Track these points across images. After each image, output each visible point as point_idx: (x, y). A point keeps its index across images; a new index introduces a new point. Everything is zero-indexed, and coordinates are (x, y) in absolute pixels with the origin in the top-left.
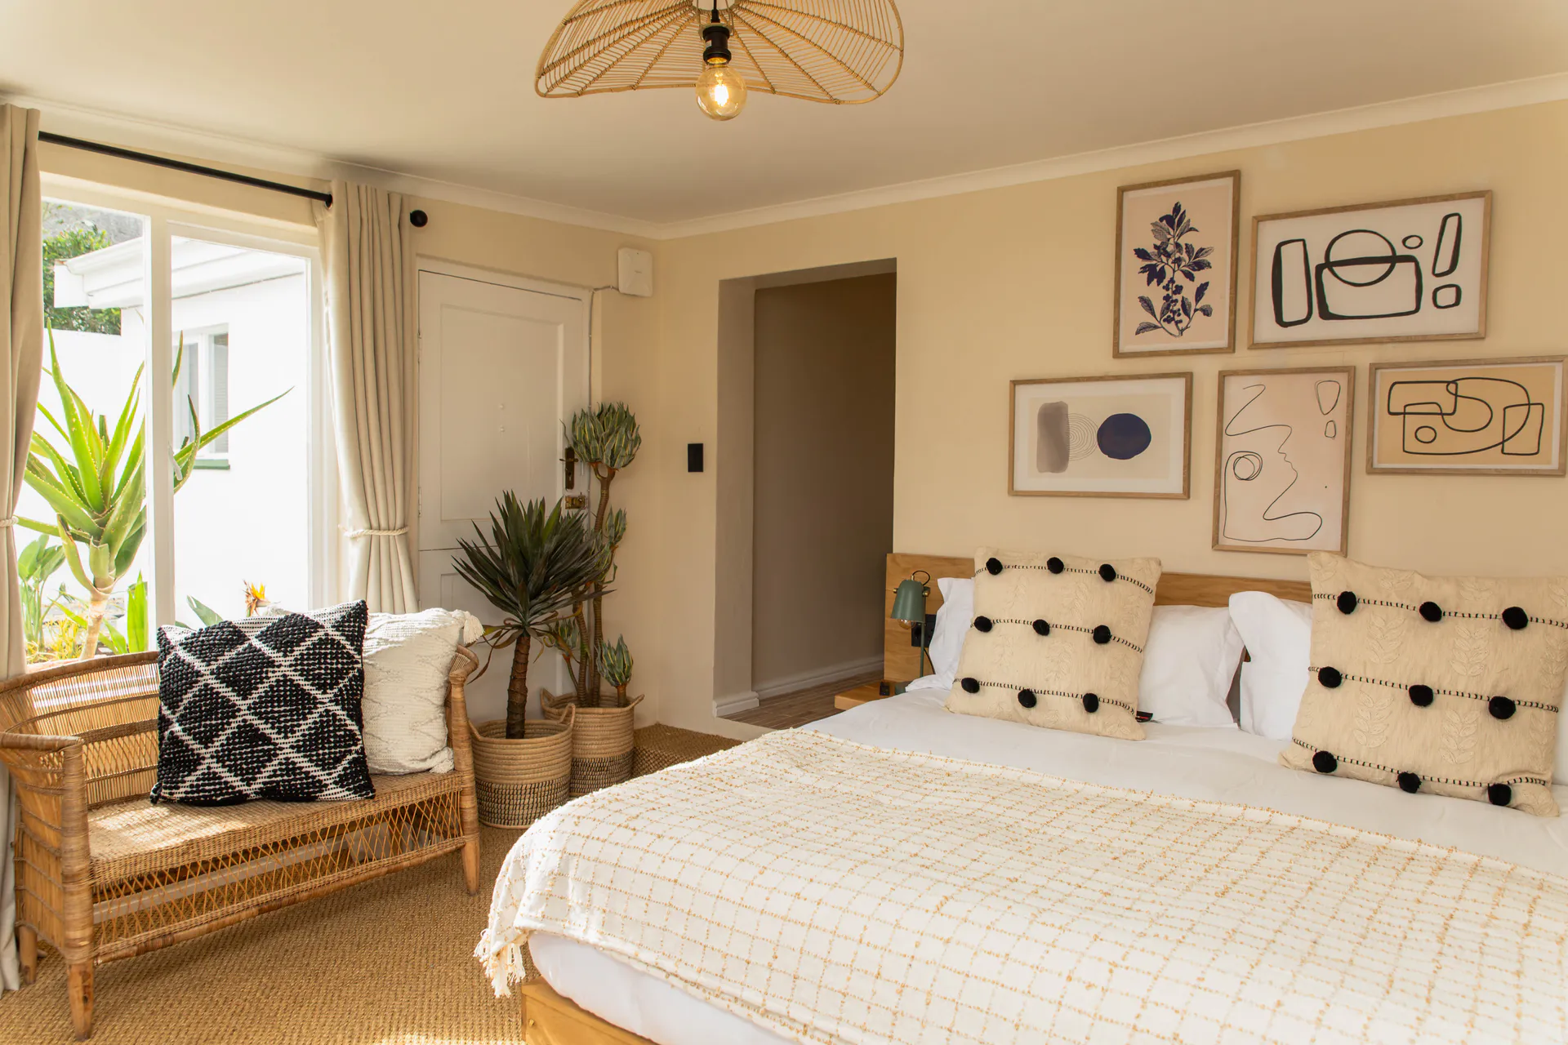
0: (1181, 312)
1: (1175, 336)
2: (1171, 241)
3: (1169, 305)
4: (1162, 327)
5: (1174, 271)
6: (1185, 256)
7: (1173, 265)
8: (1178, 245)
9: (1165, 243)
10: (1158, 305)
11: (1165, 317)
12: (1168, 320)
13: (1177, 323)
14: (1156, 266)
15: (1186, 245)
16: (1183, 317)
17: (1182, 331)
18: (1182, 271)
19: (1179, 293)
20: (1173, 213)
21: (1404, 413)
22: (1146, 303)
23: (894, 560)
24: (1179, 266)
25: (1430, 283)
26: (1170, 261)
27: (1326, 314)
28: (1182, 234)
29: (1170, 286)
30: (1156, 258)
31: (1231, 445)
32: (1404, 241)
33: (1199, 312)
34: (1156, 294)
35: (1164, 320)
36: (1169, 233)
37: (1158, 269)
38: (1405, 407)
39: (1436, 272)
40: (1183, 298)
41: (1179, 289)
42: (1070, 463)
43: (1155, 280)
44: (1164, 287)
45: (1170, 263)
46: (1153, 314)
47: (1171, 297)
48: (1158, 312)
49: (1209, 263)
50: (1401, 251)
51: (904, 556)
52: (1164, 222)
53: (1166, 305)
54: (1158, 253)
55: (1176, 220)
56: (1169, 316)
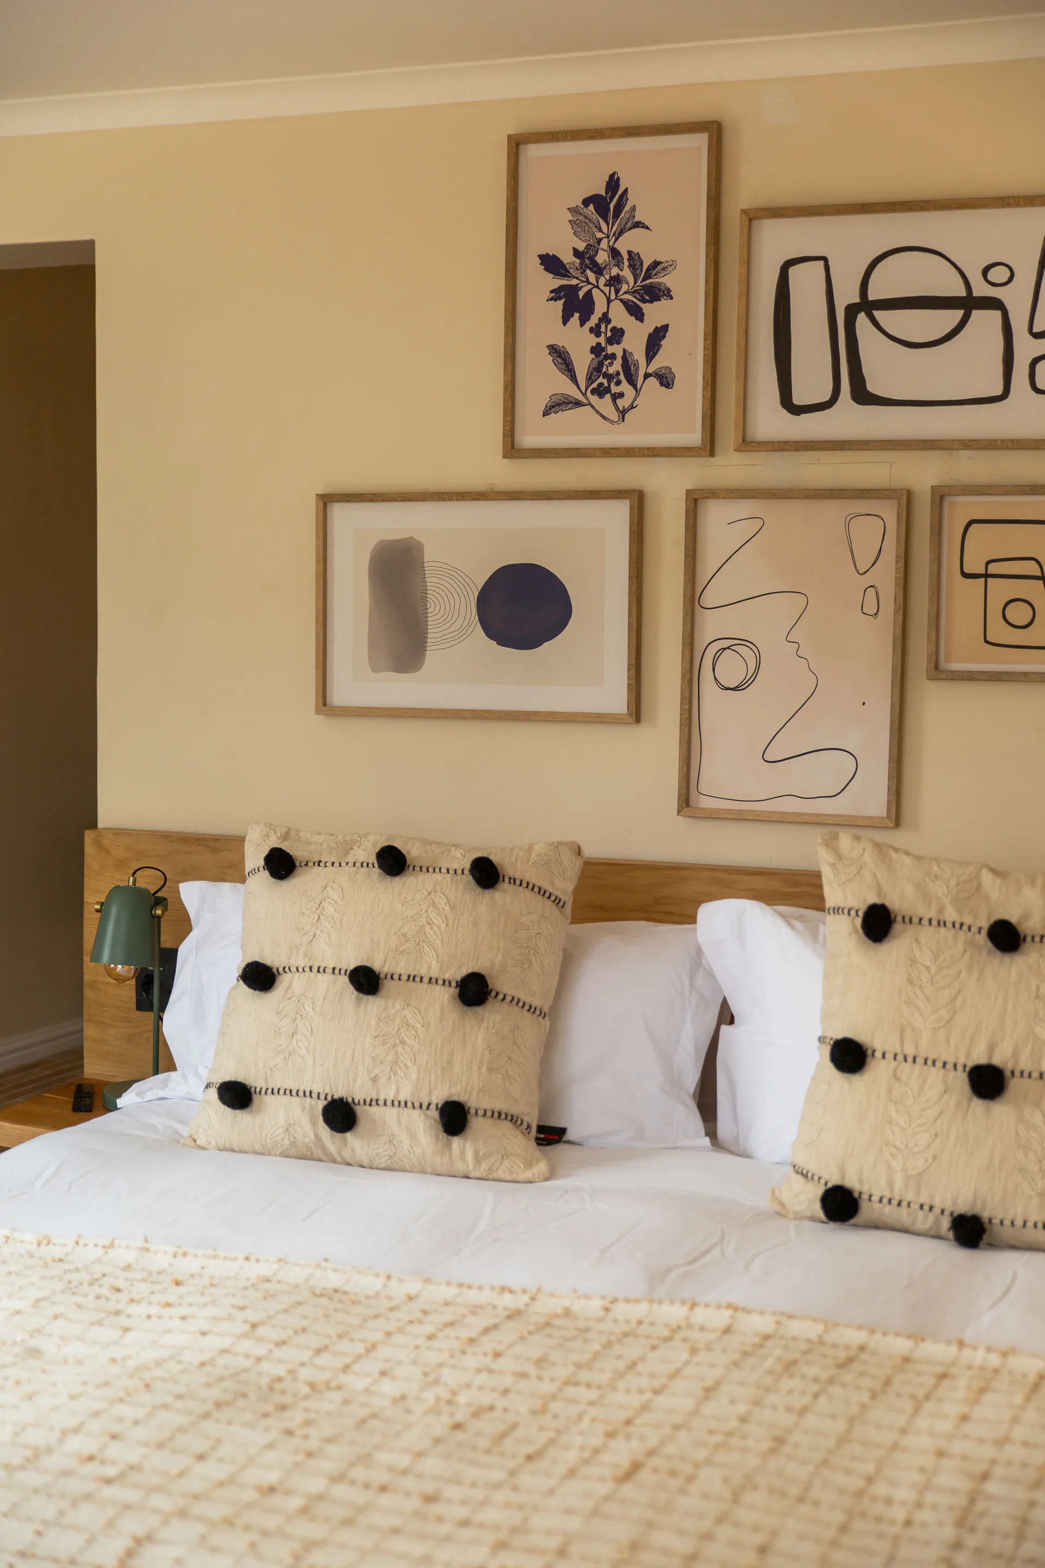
0: (622, 377)
1: (612, 422)
2: (604, 244)
3: (601, 364)
4: (590, 404)
5: (609, 301)
6: (627, 273)
7: (606, 290)
8: (615, 253)
9: (593, 248)
10: (582, 362)
11: (595, 385)
12: (600, 392)
13: (616, 397)
14: (576, 288)
15: (630, 253)
16: (625, 387)
17: (623, 413)
18: (620, 300)
19: (618, 343)
20: (607, 192)
21: (986, 576)
22: (561, 357)
23: (99, 844)
24: (617, 292)
25: (1025, 348)
26: (602, 281)
27: (862, 396)
28: (621, 233)
29: (603, 329)
30: (577, 273)
31: (709, 626)
32: (985, 271)
33: (653, 380)
34: (579, 341)
35: (593, 392)
36: (600, 230)
37: (581, 294)
38: (988, 563)
39: (1035, 330)
40: (624, 350)
41: (617, 335)
42: (430, 656)
43: (577, 315)
44: (591, 330)
45: (601, 285)
46: (574, 379)
47: (603, 349)
48: (582, 375)
49: (669, 290)
50: (981, 289)
51: (119, 832)
52: (591, 207)
53: (595, 363)
54: (581, 264)
55: (612, 206)
56: (601, 384)
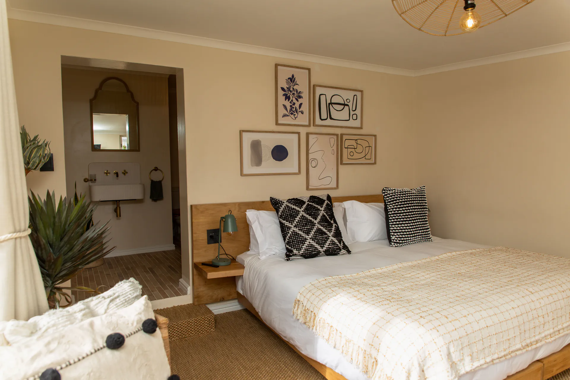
0: (295, 111)
1: (294, 119)
2: (292, 86)
4: (290, 116)
5: (293, 98)
6: (295, 93)
7: (292, 95)
8: (293, 89)
9: (290, 87)
10: (289, 108)
12: (292, 114)
13: (294, 115)
15: (296, 89)
16: (296, 113)
17: (296, 118)
18: (295, 98)
20: (292, 78)
21: (348, 148)
22: (285, 106)
24: (294, 96)
25: (352, 113)
27: (331, 118)
28: (294, 85)
29: (292, 102)
30: (287, 92)
31: (311, 156)
32: (346, 100)
33: (300, 113)
34: (288, 104)
35: (291, 114)
36: (291, 84)
37: (288, 95)
38: (348, 146)
39: (353, 110)
40: (295, 107)
41: (294, 104)
42: (263, 163)
43: (287, 99)
44: (290, 102)
46: (287, 111)
47: (292, 106)
48: (289, 111)
49: (302, 97)
50: (346, 103)
52: (289, 80)
53: (291, 109)
54: (288, 90)
55: (293, 80)
56: (292, 112)
